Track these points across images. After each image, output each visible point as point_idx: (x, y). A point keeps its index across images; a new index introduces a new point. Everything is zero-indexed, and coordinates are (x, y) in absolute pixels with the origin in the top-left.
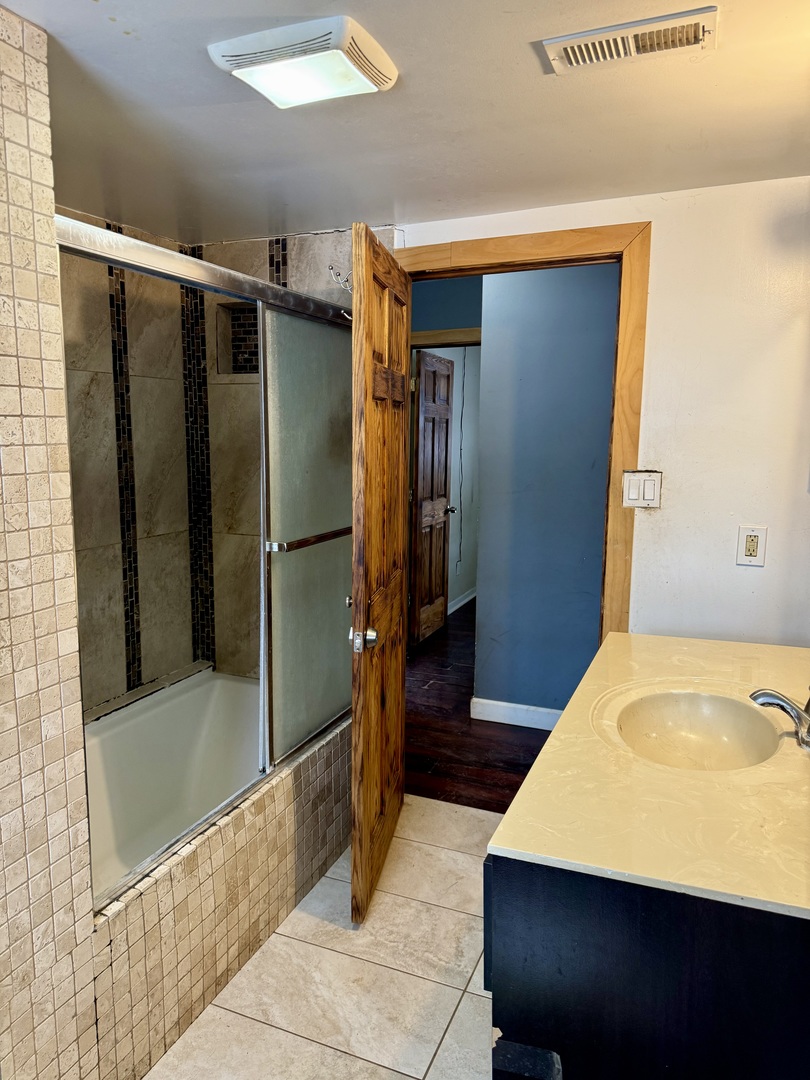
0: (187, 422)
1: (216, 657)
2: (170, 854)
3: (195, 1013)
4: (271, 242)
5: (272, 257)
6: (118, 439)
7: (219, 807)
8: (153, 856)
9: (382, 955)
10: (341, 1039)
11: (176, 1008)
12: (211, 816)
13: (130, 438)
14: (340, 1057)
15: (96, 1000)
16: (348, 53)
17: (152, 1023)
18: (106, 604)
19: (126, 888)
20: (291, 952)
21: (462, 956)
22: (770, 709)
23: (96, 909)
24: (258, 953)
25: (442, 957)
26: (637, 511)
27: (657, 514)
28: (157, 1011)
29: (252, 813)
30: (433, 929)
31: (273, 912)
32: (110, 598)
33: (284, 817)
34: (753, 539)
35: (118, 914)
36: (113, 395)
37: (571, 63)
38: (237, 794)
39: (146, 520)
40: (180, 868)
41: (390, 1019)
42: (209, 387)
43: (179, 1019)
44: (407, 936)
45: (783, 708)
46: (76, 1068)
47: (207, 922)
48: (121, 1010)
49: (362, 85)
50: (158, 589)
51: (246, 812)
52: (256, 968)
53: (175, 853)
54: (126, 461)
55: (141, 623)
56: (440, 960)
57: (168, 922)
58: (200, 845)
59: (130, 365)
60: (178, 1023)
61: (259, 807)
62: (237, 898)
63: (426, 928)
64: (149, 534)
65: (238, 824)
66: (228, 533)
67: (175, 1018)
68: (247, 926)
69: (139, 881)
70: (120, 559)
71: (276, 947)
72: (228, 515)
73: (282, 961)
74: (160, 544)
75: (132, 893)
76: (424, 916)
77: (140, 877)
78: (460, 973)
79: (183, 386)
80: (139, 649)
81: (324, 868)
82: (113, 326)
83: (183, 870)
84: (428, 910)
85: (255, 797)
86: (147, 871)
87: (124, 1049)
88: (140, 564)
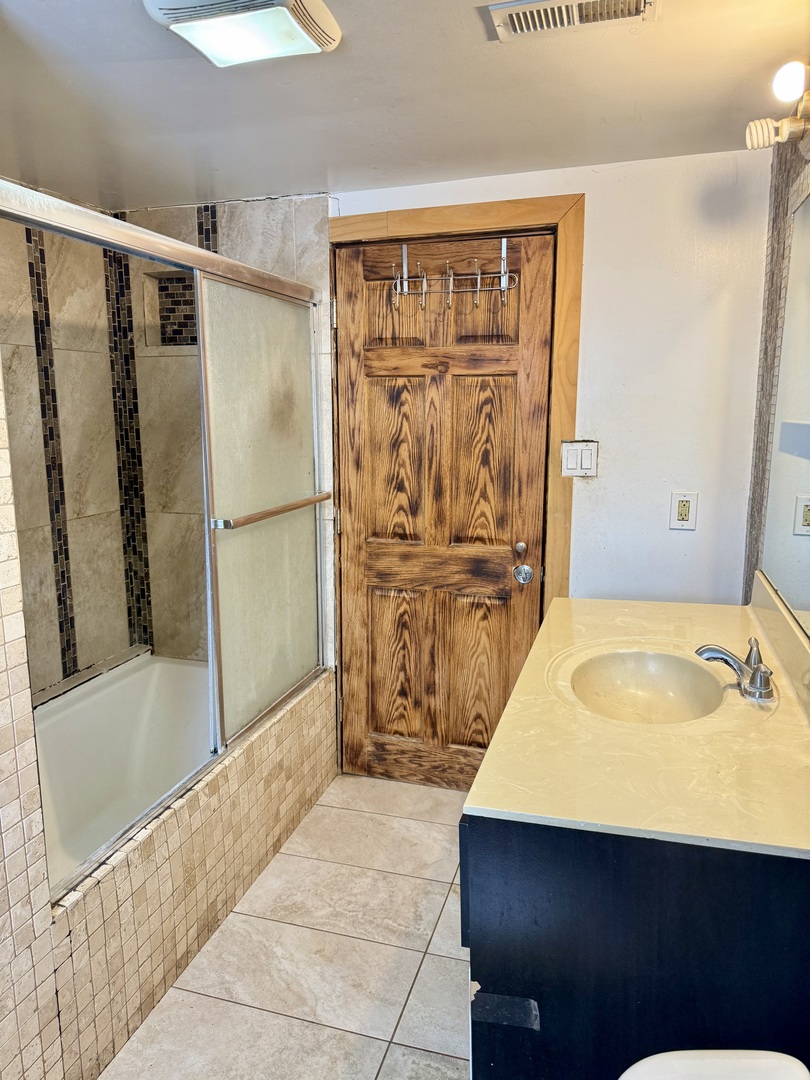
0: (114, 397)
1: (154, 639)
2: (126, 840)
3: (157, 998)
4: (199, 209)
5: (200, 225)
6: (44, 415)
7: (172, 790)
8: (108, 844)
9: (342, 925)
10: (307, 1009)
11: (138, 994)
12: (165, 799)
13: (55, 415)
14: (307, 1027)
15: (57, 992)
16: (293, 11)
17: (115, 1011)
18: (38, 589)
19: (82, 877)
20: (250, 930)
21: (421, 919)
22: (715, 663)
23: (53, 901)
24: (216, 934)
25: (402, 922)
26: (575, 479)
27: (594, 483)
28: (119, 998)
29: (205, 794)
30: (390, 896)
31: (230, 890)
32: (41, 583)
33: (237, 797)
34: (684, 505)
35: (77, 903)
36: (36, 369)
37: (515, 30)
38: (190, 775)
39: (76, 500)
40: (137, 853)
41: (354, 986)
42: (137, 360)
43: (141, 1004)
44: (365, 905)
45: (726, 662)
46: (40, 1062)
47: (165, 906)
48: (83, 1000)
49: (306, 45)
50: (91, 572)
51: (201, 794)
52: (216, 948)
53: (131, 839)
54: (52, 439)
55: (75, 608)
56: (400, 925)
57: (126, 909)
58: (156, 829)
59: (53, 337)
60: (140, 1009)
61: (213, 788)
62: (194, 880)
63: (383, 895)
64: (79, 515)
65: (193, 806)
66: (162, 512)
67: (137, 1005)
68: (205, 907)
69: (96, 869)
70: (50, 542)
71: (234, 926)
72: (161, 493)
73: (241, 939)
74: (91, 525)
75: (89, 882)
76: (380, 884)
77: (97, 865)
78: (419, 937)
79: (109, 359)
80: (74, 634)
81: (278, 844)
82: (33, 296)
83: (140, 855)
84: (385, 878)
85: (209, 778)
86: (103, 859)
87: (87, 1039)
88: (71, 547)
